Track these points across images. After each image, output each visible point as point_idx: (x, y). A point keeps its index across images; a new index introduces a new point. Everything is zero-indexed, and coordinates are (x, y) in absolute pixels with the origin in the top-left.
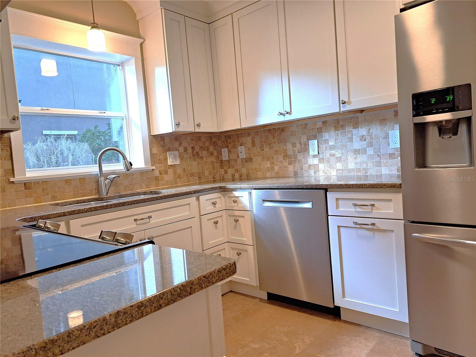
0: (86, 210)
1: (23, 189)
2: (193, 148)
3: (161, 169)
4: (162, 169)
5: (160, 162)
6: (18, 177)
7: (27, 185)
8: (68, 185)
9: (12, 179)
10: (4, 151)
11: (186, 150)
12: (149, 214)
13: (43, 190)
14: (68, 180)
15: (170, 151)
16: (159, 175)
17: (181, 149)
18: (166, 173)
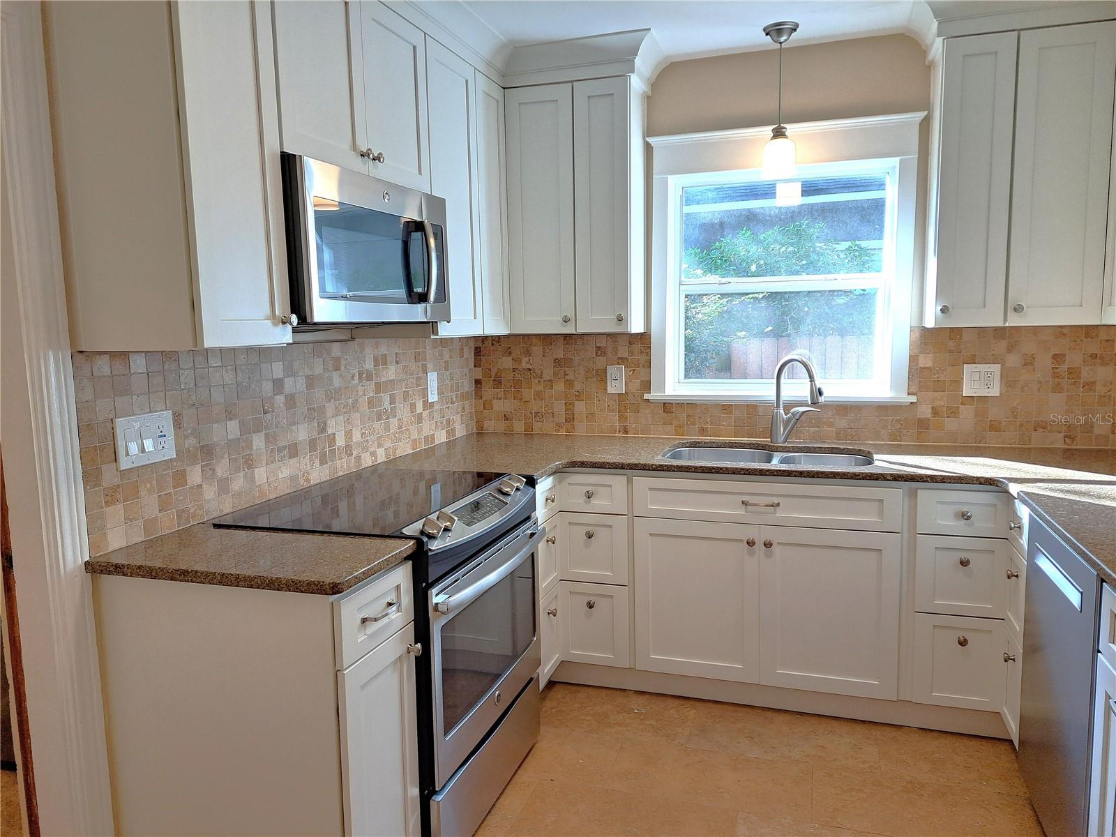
0: (654, 467)
1: (661, 411)
2: (1058, 358)
3: (937, 403)
4: (942, 403)
5: (938, 386)
6: (653, 395)
7: (669, 406)
8: (727, 414)
9: (646, 396)
10: (643, 354)
11: (1029, 362)
12: (775, 500)
13: (688, 416)
14: (726, 407)
15: (974, 363)
16: (929, 416)
17: (1013, 360)
18: (953, 412)
